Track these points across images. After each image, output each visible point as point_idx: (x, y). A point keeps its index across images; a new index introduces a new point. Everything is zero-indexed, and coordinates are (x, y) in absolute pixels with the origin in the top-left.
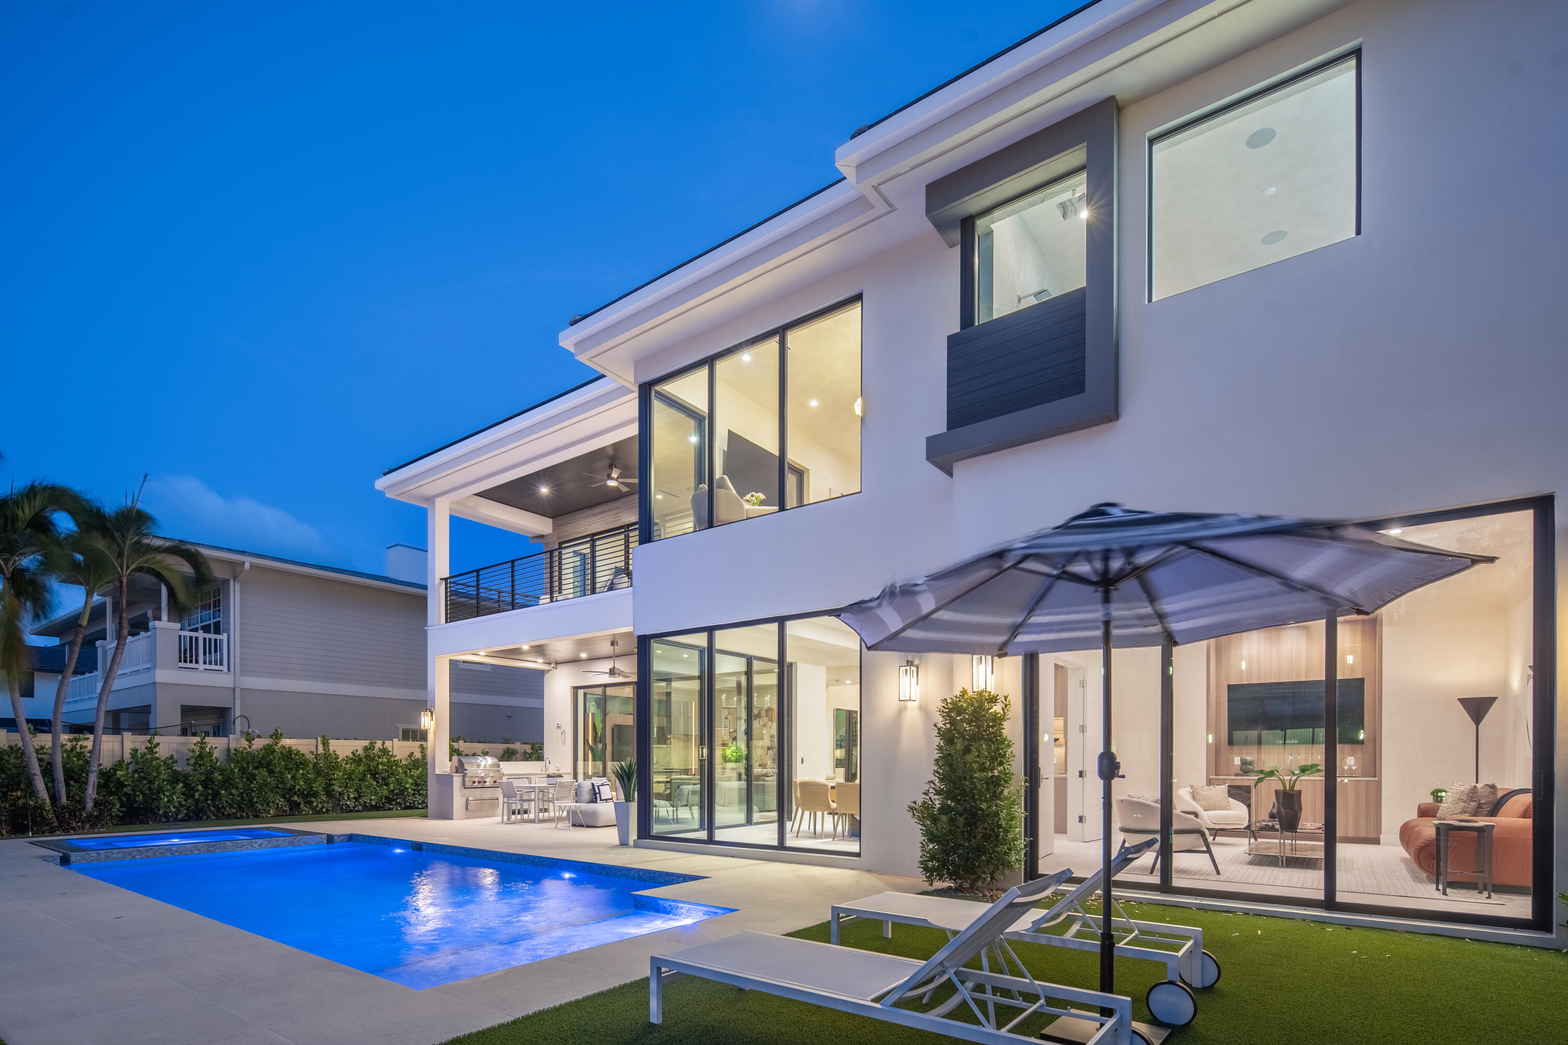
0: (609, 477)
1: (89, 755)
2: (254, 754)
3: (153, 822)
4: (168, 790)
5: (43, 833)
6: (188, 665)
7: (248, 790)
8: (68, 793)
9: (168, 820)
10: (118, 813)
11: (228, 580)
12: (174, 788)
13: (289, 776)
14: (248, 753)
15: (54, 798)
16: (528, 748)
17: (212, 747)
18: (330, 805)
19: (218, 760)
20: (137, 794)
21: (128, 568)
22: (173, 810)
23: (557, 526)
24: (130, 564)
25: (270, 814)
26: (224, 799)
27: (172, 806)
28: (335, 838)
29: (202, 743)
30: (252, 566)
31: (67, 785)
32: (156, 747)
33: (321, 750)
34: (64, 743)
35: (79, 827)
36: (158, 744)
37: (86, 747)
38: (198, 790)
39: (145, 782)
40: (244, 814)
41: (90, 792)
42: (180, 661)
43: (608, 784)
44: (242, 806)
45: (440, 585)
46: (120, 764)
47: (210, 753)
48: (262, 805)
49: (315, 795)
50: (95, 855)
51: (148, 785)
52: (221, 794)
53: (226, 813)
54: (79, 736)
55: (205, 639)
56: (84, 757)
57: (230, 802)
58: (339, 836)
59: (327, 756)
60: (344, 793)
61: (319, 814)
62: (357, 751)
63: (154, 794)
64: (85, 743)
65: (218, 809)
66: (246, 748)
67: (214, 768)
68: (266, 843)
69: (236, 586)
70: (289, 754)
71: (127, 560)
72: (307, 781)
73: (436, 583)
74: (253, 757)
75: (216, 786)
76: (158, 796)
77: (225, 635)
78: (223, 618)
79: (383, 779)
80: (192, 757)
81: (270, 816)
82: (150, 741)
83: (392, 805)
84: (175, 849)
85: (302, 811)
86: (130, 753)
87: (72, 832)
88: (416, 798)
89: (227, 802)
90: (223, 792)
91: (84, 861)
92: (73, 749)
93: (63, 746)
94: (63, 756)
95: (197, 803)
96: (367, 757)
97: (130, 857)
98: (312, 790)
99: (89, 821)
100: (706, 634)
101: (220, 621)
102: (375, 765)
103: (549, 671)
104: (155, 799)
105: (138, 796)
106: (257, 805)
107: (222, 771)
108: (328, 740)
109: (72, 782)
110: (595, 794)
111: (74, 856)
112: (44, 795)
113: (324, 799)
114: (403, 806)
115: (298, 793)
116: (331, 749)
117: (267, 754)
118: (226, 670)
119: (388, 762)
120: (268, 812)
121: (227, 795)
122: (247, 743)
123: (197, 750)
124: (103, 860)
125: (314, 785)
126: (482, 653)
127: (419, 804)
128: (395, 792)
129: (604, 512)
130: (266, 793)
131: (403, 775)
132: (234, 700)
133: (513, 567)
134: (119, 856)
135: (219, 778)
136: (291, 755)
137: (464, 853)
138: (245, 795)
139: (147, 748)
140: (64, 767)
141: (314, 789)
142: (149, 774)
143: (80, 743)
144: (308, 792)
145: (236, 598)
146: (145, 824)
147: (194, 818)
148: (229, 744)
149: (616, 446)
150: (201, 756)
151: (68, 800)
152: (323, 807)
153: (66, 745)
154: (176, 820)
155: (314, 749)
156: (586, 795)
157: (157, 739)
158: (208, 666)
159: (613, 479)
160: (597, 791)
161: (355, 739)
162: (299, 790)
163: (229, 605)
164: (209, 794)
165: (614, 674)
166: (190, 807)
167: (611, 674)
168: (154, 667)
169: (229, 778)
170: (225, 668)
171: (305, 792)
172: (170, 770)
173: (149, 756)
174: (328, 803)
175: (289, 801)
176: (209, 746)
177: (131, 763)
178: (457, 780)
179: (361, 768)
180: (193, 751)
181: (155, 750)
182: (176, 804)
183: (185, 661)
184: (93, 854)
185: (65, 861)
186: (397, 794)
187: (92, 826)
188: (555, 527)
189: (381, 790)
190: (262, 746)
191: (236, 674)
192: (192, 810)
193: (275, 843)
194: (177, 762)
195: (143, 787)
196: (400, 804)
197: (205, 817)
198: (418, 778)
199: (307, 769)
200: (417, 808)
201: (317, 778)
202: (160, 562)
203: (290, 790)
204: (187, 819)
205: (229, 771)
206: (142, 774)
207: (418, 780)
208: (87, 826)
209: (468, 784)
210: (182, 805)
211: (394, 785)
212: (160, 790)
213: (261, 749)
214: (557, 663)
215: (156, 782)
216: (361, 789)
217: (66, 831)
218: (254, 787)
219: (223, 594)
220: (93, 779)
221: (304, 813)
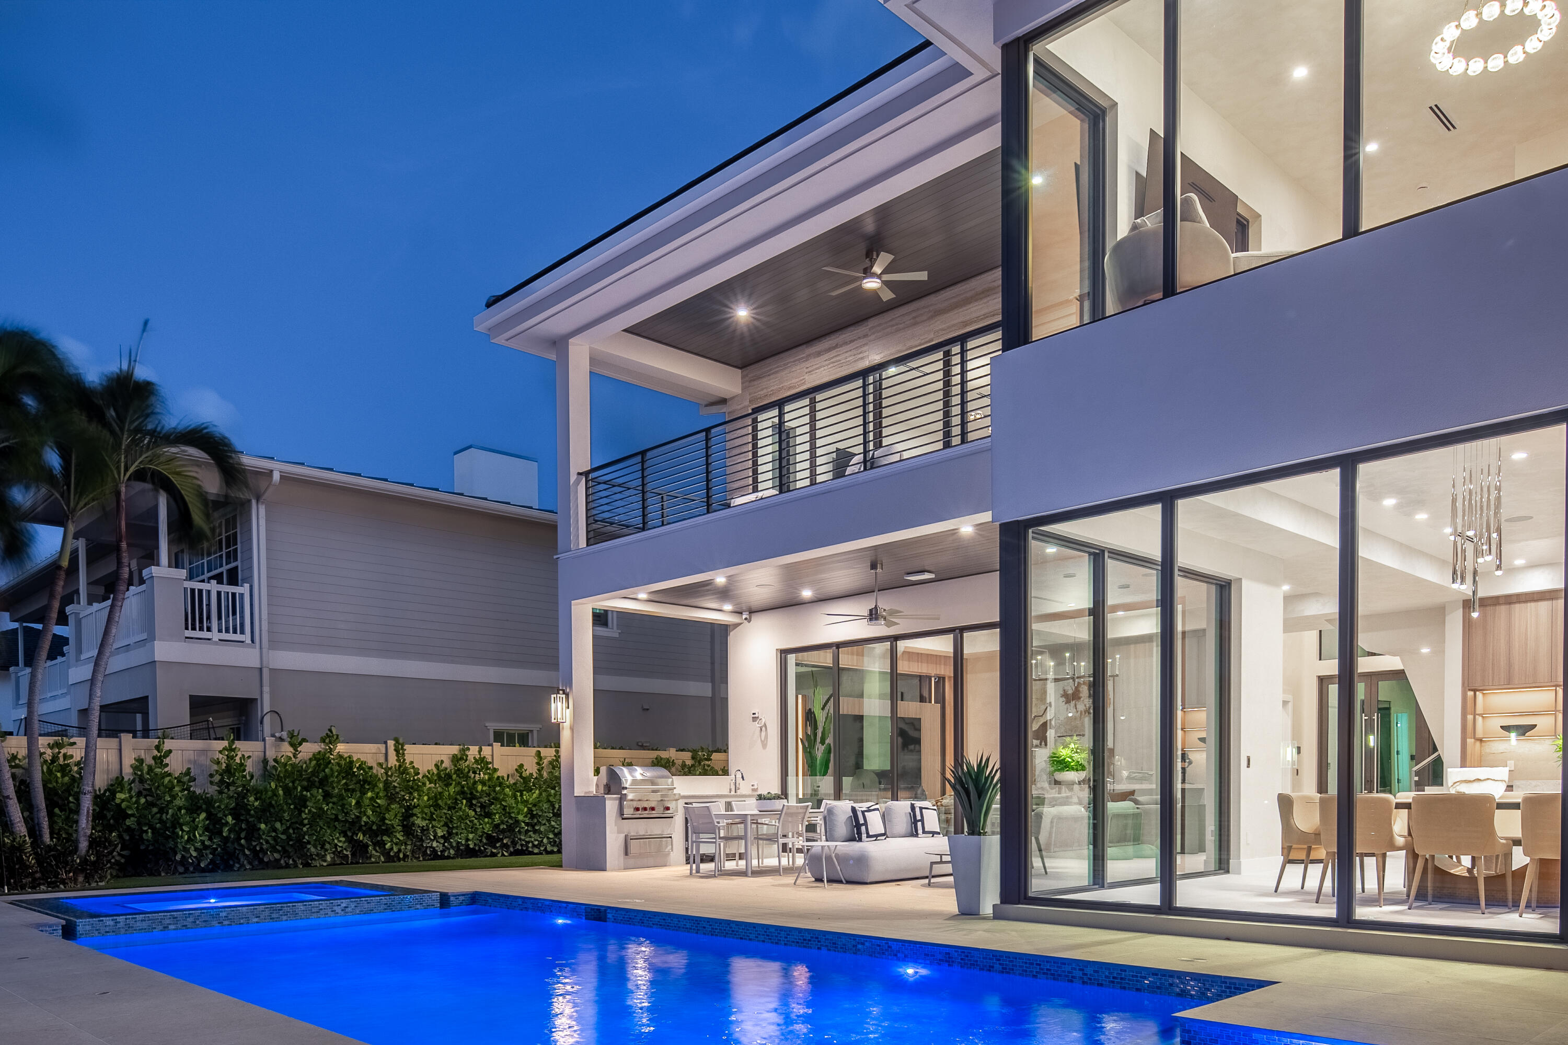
0: (868, 272)
1: (76, 769)
2: (302, 767)
3: (167, 873)
4: (187, 824)
5: (23, 887)
6: (197, 634)
7: (296, 823)
8: (51, 827)
9: (186, 870)
10: (118, 858)
11: (249, 501)
12: (194, 821)
13: (354, 802)
14: (293, 765)
15: (34, 831)
16: (686, 757)
17: (243, 755)
18: (409, 847)
19: (252, 777)
20: (145, 828)
21: (126, 470)
22: (194, 854)
23: (750, 381)
24: (129, 463)
25: (325, 861)
26: (264, 837)
27: (193, 848)
28: (452, 899)
29: (231, 749)
30: (284, 478)
31: (51, 815)
32: (168, 756)
33: (393, 761)
34: (42, 750)
35: (70, 879)
36: (170, 751)
37: (72, 757)
38: (227, 823)
39: (155, 810)
40: (291, 862)
41: (84, 826)
42: (187, 628)
43: (878, 809)
44: (287, 848)
45: (577, 482)
46: (118, 783)
47: (241, 764)
48: (315, 847)
49: (389, 832)
50: (112, 923)
51: (158, 815)
52: (260, 828)
53: (266, 860)
54: (62, 739)
55: (219, 593)
56: (70, 771)
57: (272, 842)
58: (457, 896)
59: (402, 770)
60: (428, 829)
61: (393, 862)
62: (442, 762)
63: (167, 829)
64: (70, 751)
65: (255, 853)
66: (290, 758)
67: (247, 791)
68: (353, 905)
69: (260, 509)
70: (348, 767)
71: (126, 457)
72: (376, 808)
73: (572, 481)
74: (300, 771)
75: (252, 816)
76: (174, 832)
77: (247, 586)
78: (242, 562)
79: (482, 807)
80: (217, 771)
81: (325, 864)
82: (158, 748)
83: (496, 848)
84: (224, 914)
85: (370, 857)
86: (131, 766)
87: (62, 886)
88: (530, 837)
89: (267, 842)
90: (263, 826)
91: (96, 933)
92: (55, 759)
93: (41, 754)
94: (42, 770)
95: (225, 844)
96: (459, 772)
97: (161, 927)
98: (384, 823)
99: (83, 870)
100: (1158, 507)
101: (236, 568)
102: (470, 785)
103: (737, 625)
104: (169, 837)
105: (146, 832)
106: (309, 846)
107: (258, 793)
108: (403, 746)
109: (57, 810)
110: (858, 826)
111: (83, 925)
112: (21, 829)
113: (401, 838)
114: (512, 849)
115: (364, 828)
116: (408, 759)
117: (319, 767)
118: (249, 641)
119: (489, 779)
120: (323, 858)
121: (269, 832)
122: (291, 749)
123: (223, 761)
124: (123, 931)
125: (387, 816)
126: (643, 596)
127: (534, 846)
128: (502, 827)
129: (836, 347)
130: (321, 828)
131: (511, 801)
132: (261, 686)
133: (707, 439)
134: (145, 925)
135: (256, 804)
136: (351, 768)
137: (688, 925)
138: (291, 831)
139: (154, 758)
140: (44, 786)
141: (387, 822)
142: (159, 798)
143: (63, 751)
144: (379, 826)
145: (261, 528)
146: (155, 876)
147: (221, 867)
148: (265, 752)
149: (883, 212)
150: (228, 770)
151: (51, 839)
152: (400, 851)
153: (44, 753)
154: (198, 869)
155: (382, 760)
156: (842, 829)
157: (168, 744)
158: (224, 636)
159: (874, 275)
160: (862, 821)
161: (436, 744)
162: (366, 823)
163: (250, 539)
164: (241, 830)
165: (877, 619)
166: (216, 849)
167: (871, 620)
168: (152, 638)
169: (270, 805)
170: (247, 638)
171: (374, 827)
172: (186, 792)
173: (158, 770)
174: (406, 844)
175: (350, 840)
176: (240, 755)
177: (133, 781)
178: (611, 805)
179: (452, 789)
180: (218, 762)
181: (166, 761)
182: (198, 845)
183: (194, 629)
184: (109, 921)
185: (69, 932)
186: (503, 831)
187: (88, 878)
188: (747, 383)
189: (480, 824)
190: (311, 755)
191: (263, 646)
192: (218, 855)
193: (366, 906)
194: (195, 780)
195: (152, 818)
196: (505, 846)
197: (237, 865)
198: (535, 805)
199: (377, 790)
200: (532, 853)
201: (389, 805)
202: (172, 459)
203: (353, 823)
204: (213, 868)
205: (270, 793)
206: (149, 798)
207: (534, 809)
208: (81, 879)
209: (628, 812)
210: (206, 847)
211: (499, 817)
212: (176, 823)
213: (310, 760)
214: (752, 612)
215: (170, 811)
216: (451, 822)
217: (53, 886)
218: (306, 818)
219: (241, 524)
220: (87, 803)
221: (373, 860)
